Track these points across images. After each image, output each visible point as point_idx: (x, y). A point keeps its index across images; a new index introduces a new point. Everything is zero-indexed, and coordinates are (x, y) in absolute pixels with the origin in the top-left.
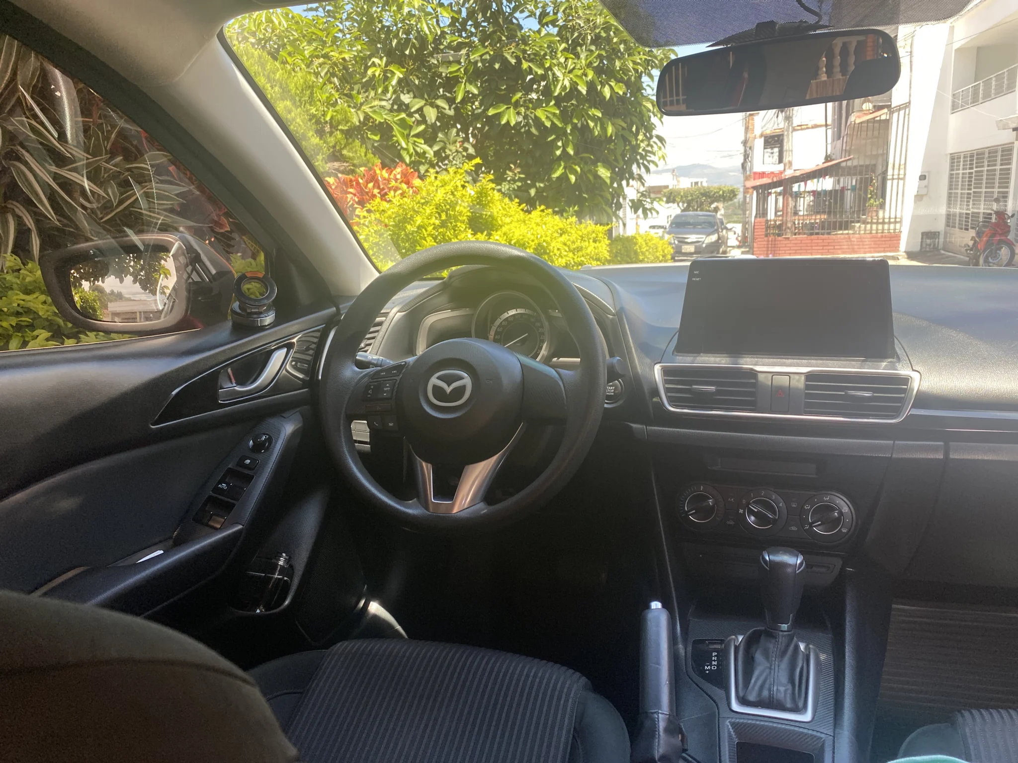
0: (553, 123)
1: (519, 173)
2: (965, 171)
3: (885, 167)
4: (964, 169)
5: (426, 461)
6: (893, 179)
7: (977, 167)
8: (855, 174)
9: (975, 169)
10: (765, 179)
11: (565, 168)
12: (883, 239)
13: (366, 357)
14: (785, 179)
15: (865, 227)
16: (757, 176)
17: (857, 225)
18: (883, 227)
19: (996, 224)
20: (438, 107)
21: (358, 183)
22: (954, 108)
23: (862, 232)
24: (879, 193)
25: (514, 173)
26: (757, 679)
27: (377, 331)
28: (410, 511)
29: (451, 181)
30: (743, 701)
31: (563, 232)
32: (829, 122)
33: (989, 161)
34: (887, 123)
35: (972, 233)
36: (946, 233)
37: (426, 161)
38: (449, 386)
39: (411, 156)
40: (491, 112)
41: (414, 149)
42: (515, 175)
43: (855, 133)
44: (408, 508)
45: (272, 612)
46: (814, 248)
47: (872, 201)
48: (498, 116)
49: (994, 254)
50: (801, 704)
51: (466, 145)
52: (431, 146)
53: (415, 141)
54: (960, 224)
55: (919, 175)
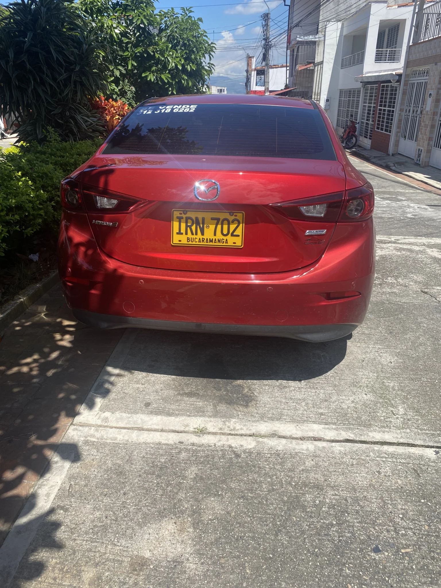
0: (168, 81)
3: (311, 93)
4: (344, 98)
7: (348, 98)
16: (252, 93)
20: (119, 70)
22: (342, 66)
32: (288, 65)
33: (353, 95)
34: (313, 71)
40: (143, 75)
43: (298, 75)
48: (147, 77)
52: (117, 87)
53: (110, 84)
54: (342, 125)
55: (326, 99)
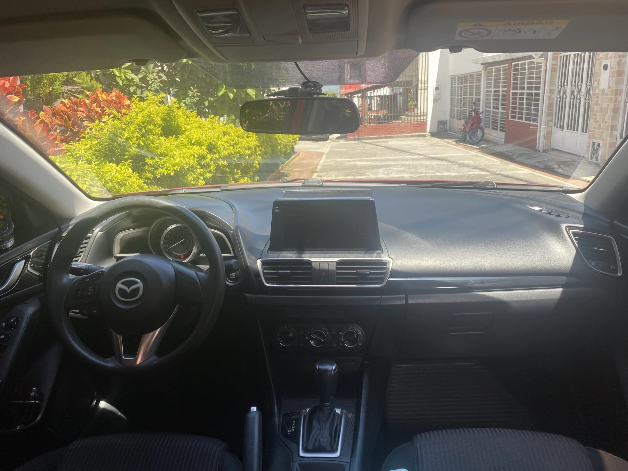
1: (197, 92)
2: (458, 86)
3: (417, 82)
4: (458, 84)
5: (119, 334)
6: (421, 89)
7: (464, 84)
8: (401, 86)
9: (463, 85)
10: (351, 89)
11: (226, 89)
12: (418, 125)
13: (78, 265)
14: (363, 89)
15: (408, 118)
16: (347, 87)
17: (403, 117)
18: (417, 118)
19: (475, 117)
21: (85, 104)
23: (406, 122)
24: (415, 97)
25: (193, 92)
26: (313, 437)
27: (87, 243)
28: (109, 365)
29: (147, 108)
30: (306, 450)
31: (225, 134)
33: (470, 81)
35: (463, 122)
36: (450, 122)
37: (134, 84)
38: (129, 288)
39: (123, 81)
41: (125, 76)
42: (194, 93)
44: (109, 363)
45: (29, 426)
46: (380, 131)
47: (411, 102)
49: (474, 134)
50: (335, 448)
51: (161, 74)
52: (136, 75)
53: (125, 72)
54: (457, 116)
55: (435, 87)
